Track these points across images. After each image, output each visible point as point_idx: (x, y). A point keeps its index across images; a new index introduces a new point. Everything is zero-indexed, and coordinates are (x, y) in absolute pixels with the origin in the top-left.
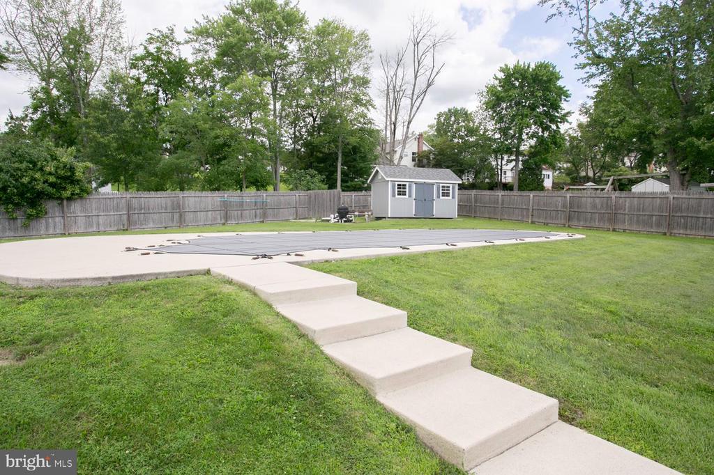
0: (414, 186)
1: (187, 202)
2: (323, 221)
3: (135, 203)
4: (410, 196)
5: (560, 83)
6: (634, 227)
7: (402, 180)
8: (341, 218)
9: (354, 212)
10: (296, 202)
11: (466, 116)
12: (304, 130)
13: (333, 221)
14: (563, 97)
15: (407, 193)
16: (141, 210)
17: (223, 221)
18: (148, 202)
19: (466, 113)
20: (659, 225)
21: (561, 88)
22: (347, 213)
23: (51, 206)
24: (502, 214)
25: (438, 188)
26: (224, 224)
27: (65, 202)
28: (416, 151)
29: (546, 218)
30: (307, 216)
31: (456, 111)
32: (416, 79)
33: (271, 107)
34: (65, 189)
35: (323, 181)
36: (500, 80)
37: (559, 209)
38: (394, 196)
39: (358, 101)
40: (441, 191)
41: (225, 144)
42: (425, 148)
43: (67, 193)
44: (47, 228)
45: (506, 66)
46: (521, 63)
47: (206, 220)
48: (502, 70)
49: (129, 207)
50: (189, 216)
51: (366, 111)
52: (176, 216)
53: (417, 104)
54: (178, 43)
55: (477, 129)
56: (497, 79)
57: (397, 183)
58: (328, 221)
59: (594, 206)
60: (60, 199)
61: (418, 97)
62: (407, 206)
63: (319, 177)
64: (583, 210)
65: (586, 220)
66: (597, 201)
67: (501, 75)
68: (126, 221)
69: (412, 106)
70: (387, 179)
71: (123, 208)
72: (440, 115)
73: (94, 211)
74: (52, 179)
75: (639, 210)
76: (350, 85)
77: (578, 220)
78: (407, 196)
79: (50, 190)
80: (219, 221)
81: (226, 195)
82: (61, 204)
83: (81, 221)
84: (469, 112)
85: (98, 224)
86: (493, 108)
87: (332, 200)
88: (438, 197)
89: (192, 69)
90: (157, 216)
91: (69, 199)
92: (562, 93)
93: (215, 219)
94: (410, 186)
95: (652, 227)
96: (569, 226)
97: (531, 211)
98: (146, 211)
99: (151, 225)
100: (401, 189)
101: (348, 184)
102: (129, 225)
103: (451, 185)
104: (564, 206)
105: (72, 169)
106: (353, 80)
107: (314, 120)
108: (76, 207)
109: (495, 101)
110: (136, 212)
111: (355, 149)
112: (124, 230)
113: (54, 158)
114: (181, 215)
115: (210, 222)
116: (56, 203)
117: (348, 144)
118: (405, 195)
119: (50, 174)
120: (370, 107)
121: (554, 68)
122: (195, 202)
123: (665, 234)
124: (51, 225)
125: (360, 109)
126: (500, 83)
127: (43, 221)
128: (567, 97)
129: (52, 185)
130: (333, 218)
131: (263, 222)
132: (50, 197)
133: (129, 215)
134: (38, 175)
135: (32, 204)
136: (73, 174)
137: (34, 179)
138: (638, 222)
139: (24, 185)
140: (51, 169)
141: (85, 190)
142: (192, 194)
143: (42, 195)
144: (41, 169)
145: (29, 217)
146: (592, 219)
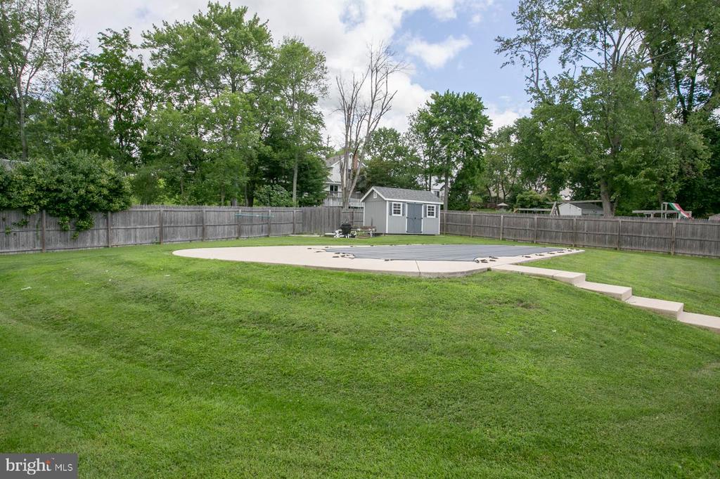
0: (407, 206)
1: (208, 216)
2: (326, 236)
3: (167, 217)
4: (403, 215)
5: (484, 113)
7: (397, 200)
8: (346, 233)
9: (356, 228)
10: (294, 218)
11: (395, 136)
13: (338, 236)
14: (486, 126)
15: (401, 212)
16: (171, 222)
17: (237, 236)
18: (177, 215)
19: (395, 133)
20: (611, 242)
21: (485, 118)
22: (350, 229)
23: (96, 217)
24: (474, 232)
25: (425, 208)
26: (237, 238)
27: (109, 213)
28: (351, 168)
29: (515, 236)
30: (301, 232)
31: (386, 131)
32: (373, 103)
34: (112, 201)
36: (431, 105)
37: (528, 228)
38: (390, 214)
40: (427, 211)
43: (117, 206)
44: (92, 240)
46: (451, 92)
47: (224, 234)
48: (433, 97)
49: (162, 221)
50: (210, 230)
52: (200, 229)
54: (133, 47)
55: (406, 150)
56: (428, 104)
57: (393, 203)
58: (332, 236)
59: (558, 226)
60: (107, 211)
62: (402, 222)
64: (549, 229)
65: (551, 238)
66: (561, 222)
67: (432, 102)
68: (158, 234)
70: (385, 199)
71: (156, 221)
72: (370, 134)
73: (132, 224)
74: (106, 192)
75: (595, 230)
77: (544, 237)
78: (401, 215)
79: (103, 203)
80: (233, 235)
81: (240, 210)
82: (106, 217)
83: (121, 233)
84: (398, 133)
85: (136, 237)
86: (425, 131)
87: (331, 217)
88: (425, 216)
90: (184, 230)
91: (114, 212)
92: (486, 121)
93: (230, 233)
94: (403, 206)
95: (605, 243)
96: (536, 243)
97: (502, 229)
98: (175, 225)
99: (179, 239)
100: (397, 209)
102: (160, 238)
103: (435, 206)
104: (532, 226)
105: (119, 182)
108: (118, 220)
109: (428, 125)
110: (167, 225)
112: (157, 243)
113: (102, 171)
114: (204, 229)
115: (226, 237)
116: (101, 215)
118: (399, 213)
119: (102, 186)
120: (320, 126)
121: (480, 99)
122: (215, 216)
123: (616, 249)
124: (96, 238)
126: (431, 108)
127: (89, 233)
128: (490, 125)
129: (105, 197)
130: (338, 234)
131: (268, 236)
132: (100, 210)
133: (161, 228)
134: (92, 187)
135: (83, 216)
136: (120, 187)
137: (88, 192)
138: (594, 240)
139: (81, 196)
140: (105, 181)
141: (128, 203)
142: (218, 208)
143: (94, 207)
144: (93, 182)
145: (79, 229)
146: (557, 237)
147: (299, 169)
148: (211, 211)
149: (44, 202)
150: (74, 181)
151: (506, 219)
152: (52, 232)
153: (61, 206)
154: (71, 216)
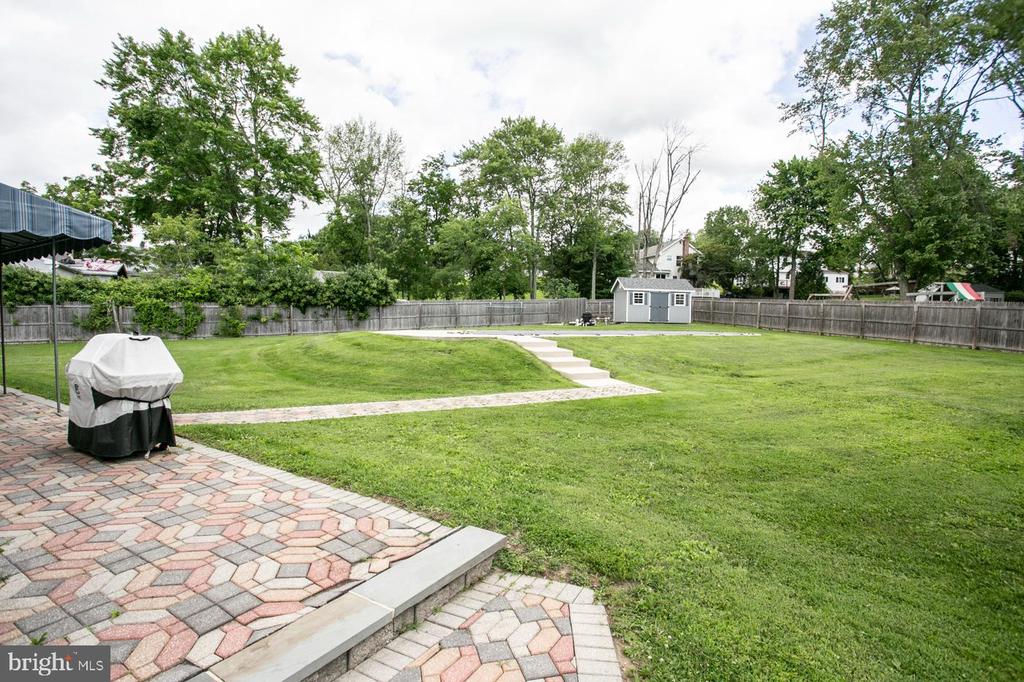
0: (650, 295)
1: (461, 309)
2: (570, 324)
3: (425, 309)
4: (646, 304)
6: (838, 332)
7: (638, 290)
8: (585, 322)
9: (596, 317)
10: (548, 309)
11: (740, 213)
12: (561, 237)
13: (578, 324)
15: (644, 301)
16: (429, 314)
17: (488, 324)
18: (434, 308)
19: (741, 212)
20: (855, 330)
22: (590, 318)
23: (372, 311)
24: (735, 320)
25: (673, 297)
26: (489, 326)
27: (381, 308)
28: (681, 254)
29: (771, 324)
30: (557, 321)
31: (729, 209)
32: (669, 188)
33: (529, 219)
34: (381, 299)
35: (575, 289)
36: (774, 177)
37: (781, 315)
38: (631, 303)
39: (615, 207)
40: (675, 300)
41: (488, 259)
42: (691, 251)
43: (383, 302)
44: (369, 327)
45: (781, 161)
46: (799, 158)
47: (476, 323)
48: (775, 166)
49: (421, 312)
50: (462, 319)
51: (622, 217)
52: (453, 319)
53: (672, 211)
54: (448, 166)
55: (753, 229)
56: (770, 175)
57: (634, 293)
58: (574, 324)
59: (808, 313)
60: (378, 306)
61: (672, 205)
62: (644, 311)
63: (572, 285)
64: (799, 317)
65: (801, 326)
66: (810, 308)
67: (775, 172)
68: (418, 322)
69: (666, 214)
70: (626, 289)
71: (416, 313)
72: (709, 215)
73: (398, 315)
74: (375, 292)
75: (841, 316)
76: (608, 192)
77: (796, 325)
78: (643, 304)
79: (375, 300)
80: (485, 324)
81: (490, 303)
82: (378, 310)
83: (390, 321)
85: (400, 324)
86: (766, 206)
87: (579, 307)
88: (673, 305)
89: (460, 191)
90: (439, 319)
91: (384, 306)
93: (482, 322)
94: (646, 295)
95: (850, 331)
96: (788, 331)
97: (758, 317)
98: (432, 315)
100: (638, 298)
101: (604, 291)
102: (420, 325)
103: (685, 294)
104: (785, 313)
105: (386, 285)
106: (611, 188)
107: (572, 228)
108: (387, 310)
109: (768, 200)
110: (425, 315)
111: (610, 257)
112: (417, 329)
113: (375, 278)
114: (457, 319)
115: (478, 325)
116: (375, 308)
117: (602, 252)
118: (642, 302)
119: (374, 288)
120: (627, 214)
122: (467, 308)
123: (859, 337)
124: (372, 324)
125: (616, 216)
126: (774, 180)
127: (367, 322)
129: (375, 296)
130: (578, 322)
131: (520, 325)
132: (373, 305)
133: (420, 318)
134: (367, 290)
135: (363, 310)
136: (387, 288)
137: (364, 292)
138: (840, 327)
139: (359, 296)
140: (374, 285)
141: (393, 300)
142: (466, 301)
143: (368, 303)
144: (368, 286)
145: (360, 318)
146: (806, 325)
147: (597, 260)
148: (463, 304)
149: (337, 301)
150: (355, 286)
151: (763, 306)
152: (343, 321)
153: (346, 303)
154: (354, 310)
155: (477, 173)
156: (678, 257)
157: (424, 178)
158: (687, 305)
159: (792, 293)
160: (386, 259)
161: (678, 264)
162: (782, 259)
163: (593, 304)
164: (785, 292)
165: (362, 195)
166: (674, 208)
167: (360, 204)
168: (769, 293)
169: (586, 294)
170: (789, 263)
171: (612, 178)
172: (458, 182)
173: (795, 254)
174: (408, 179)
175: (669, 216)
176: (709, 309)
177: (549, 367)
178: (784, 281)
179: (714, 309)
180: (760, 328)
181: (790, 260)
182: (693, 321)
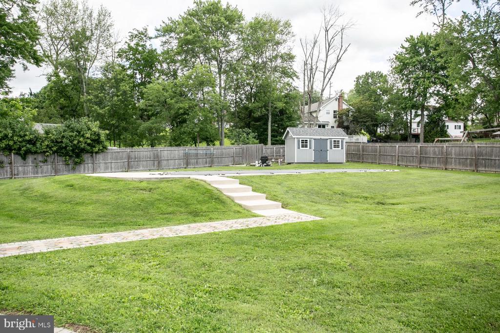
0: (313, 141)
1: (162, 154)
2: (251, 165)
3: (133, 155)
4: (310, 148)
6: (458, 167)
7: (304, 137)
8: (263, 163)
9: (271, 159)
10: (234, 153)
11: (380, 76)
12: (243, 96)
13: (257, 165)
16: (135, 159)
17: (185, 166)
18: (140, 154)
19: (382, 76)
22: (267, 160)
23: (86, 157)
24: (379, 160)
25: (331, 142)
26: (185, 168)
27: (94, 154)
28: (337, 109)
29: (406, 162)
30: (241, 163)
31: (373, 74)
32: (327, 58)
33: (218, 82)
34: (94, 147)
35: (255, 138)
36: (406, 48)
37: (414, 155)
38: (299, 148)
39: (285, 73)
40: (333, 144)
41: (185, 113)
42: (345, 107)
43: (96, 149)
44: (84, 170)
45: (412, 36)
46: (425, 34)
47: (175, 165)
48: (407, 40)
49: (129, 157)
50: (164, 163)
51: (291, 81)
52: (156, 163)
53: (329, 76)
54: (150, 38)
55: (392, 89)
56: (403, 47)
57: (301, 139)
58: (254, 165)
59: (435, 153)
60: (92, 153)
61: (329, 70)
62: (309, 154)
63: (252, 134)
64: (428, 156)
65: (430, 163)
66: (436, 149)
67: (407, 45)
68: (127, 165)
69: (325, 78)
70: (294, 137)
71: (125, 158)
72: (358, 78)
73: (109, 160)
74: (89, 141)
75: (460, 155)
76: (279, 61)
77: (426, 162)
79: (89, 148)
80: (182, 166)
81: (187, 149)
82: (92, 156)
83: (102, 166)
85: (111, 168)
86: (401, 72)
87: (258, 152)
88: (331, 148)
89: (161, 58)
90: (145, 163)
91: (96, 153)
93: (180, 164)
94: (310, 141)
95: (467, 166)
97: (397, 157)
98: (138, 160)
99: (141, 168)
100: (304, 144)
101: (277, 139)
102: (129, 168)
103: (340, 140)
104: (417, 153)
105: (99, 135)
106: (282, 57)
107: (252, 89)
108: (100, 157)
109: (402, 66)
110: (133, 160)
111: (282, 112)
112: (125, 172)
113: (89, 129)
114: (159, 162)
115: (176, 167)
116: (89, 155)
117: (276, 108)
118: (307, 147)
119: (88, 138)
120: (295, 78)
122: (168, 153)
123: (474, 171)
124: (86, 168)
125: (286, 80)
126: (406, 51)
127: (82, 166)
129: (89, 145)
130: (257, 163)
131: (211, 166)
132: (87, 152)
133: (129, 162)
134: (81, 139)
135: (78, 156)
136: (99, 138)
137: (79, 142)
138: (459, 164)
139: (74, 145)
140: (88, 135)
141: (105, 147)
142: (166, 149)
143: (83, 150)
144: (83, 136)
145: (76, 163)
146: (434, 162)
147: (272, 115)
148: (165, 151)
149: (55, 149)
150: (72, 136)
151: (401, 148)
152: (61, 166)
153: (63, 151)
154: (71, 157)
155: (174, 44)
156: (335, 112)
157: (130, 48)
158: (342, 148)
159: (422, 137)
160: (99, 114)
161: (335, 117)
162: (413, 111)
163: (269, 149)
164: (416, 137)
165: (77, 60)
166: (330, 73)
167: (76, 68)
168: (404, 138)
169: (264, 141)
170: (419, 115)
171: (282, 49)
172: (159, 51)
173: (423, 108)
174: (117, 48)
175: (327, 79)
176: (360, 152)
177: (233, 201)
178: (416, 129)
179: (363, 151)
180: (399, 165)
181: (419, 112)
182: (348, 161)
